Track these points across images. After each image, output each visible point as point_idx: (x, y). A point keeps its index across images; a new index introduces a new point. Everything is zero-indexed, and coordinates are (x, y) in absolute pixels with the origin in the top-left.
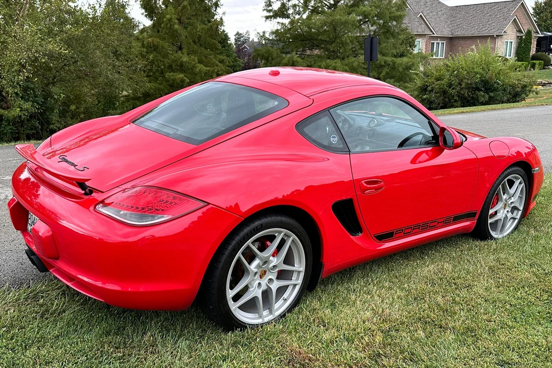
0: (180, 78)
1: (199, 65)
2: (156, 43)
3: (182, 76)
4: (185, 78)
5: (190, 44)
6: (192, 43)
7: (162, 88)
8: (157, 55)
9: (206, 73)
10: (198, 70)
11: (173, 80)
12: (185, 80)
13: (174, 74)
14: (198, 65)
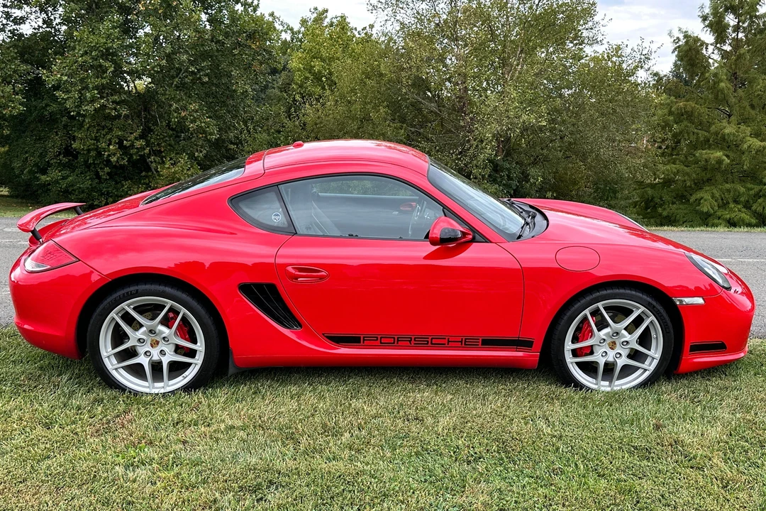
0: (717, 157)
1: (751, 139)
2: (689, 109)
3: (719, 154)
4: (725, 158)
5: (745, 108)
6: (748, 107)
7: (688, 171)
8: (689, 125)
9: (758, 151)
10: (745, 146)
11: (706, 159)
12: (723, 160)
13: (709, 152)
14: (748, 138)
